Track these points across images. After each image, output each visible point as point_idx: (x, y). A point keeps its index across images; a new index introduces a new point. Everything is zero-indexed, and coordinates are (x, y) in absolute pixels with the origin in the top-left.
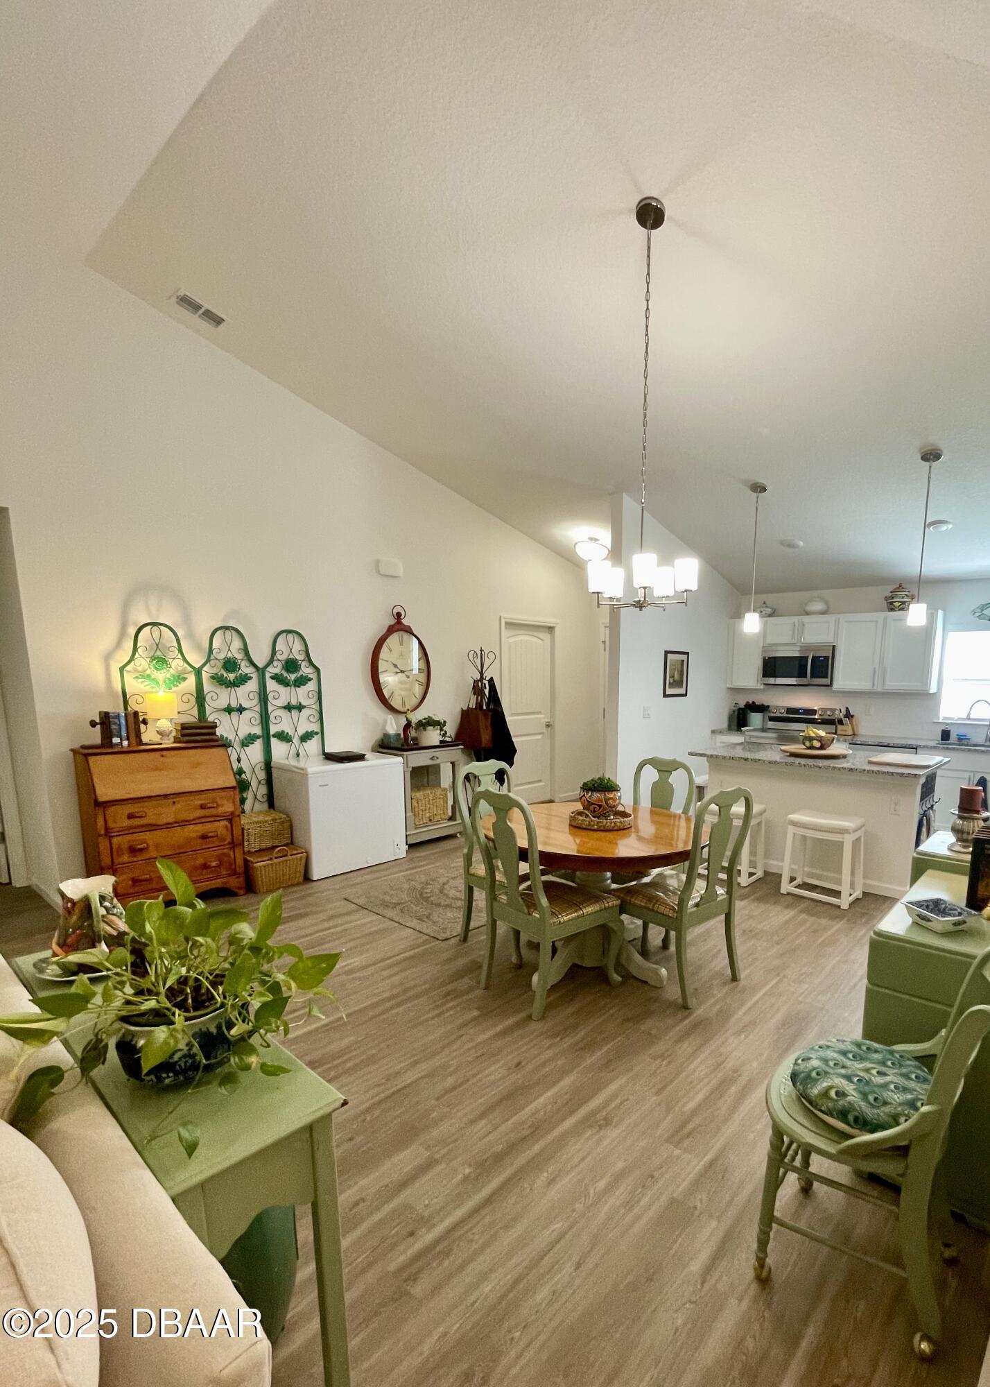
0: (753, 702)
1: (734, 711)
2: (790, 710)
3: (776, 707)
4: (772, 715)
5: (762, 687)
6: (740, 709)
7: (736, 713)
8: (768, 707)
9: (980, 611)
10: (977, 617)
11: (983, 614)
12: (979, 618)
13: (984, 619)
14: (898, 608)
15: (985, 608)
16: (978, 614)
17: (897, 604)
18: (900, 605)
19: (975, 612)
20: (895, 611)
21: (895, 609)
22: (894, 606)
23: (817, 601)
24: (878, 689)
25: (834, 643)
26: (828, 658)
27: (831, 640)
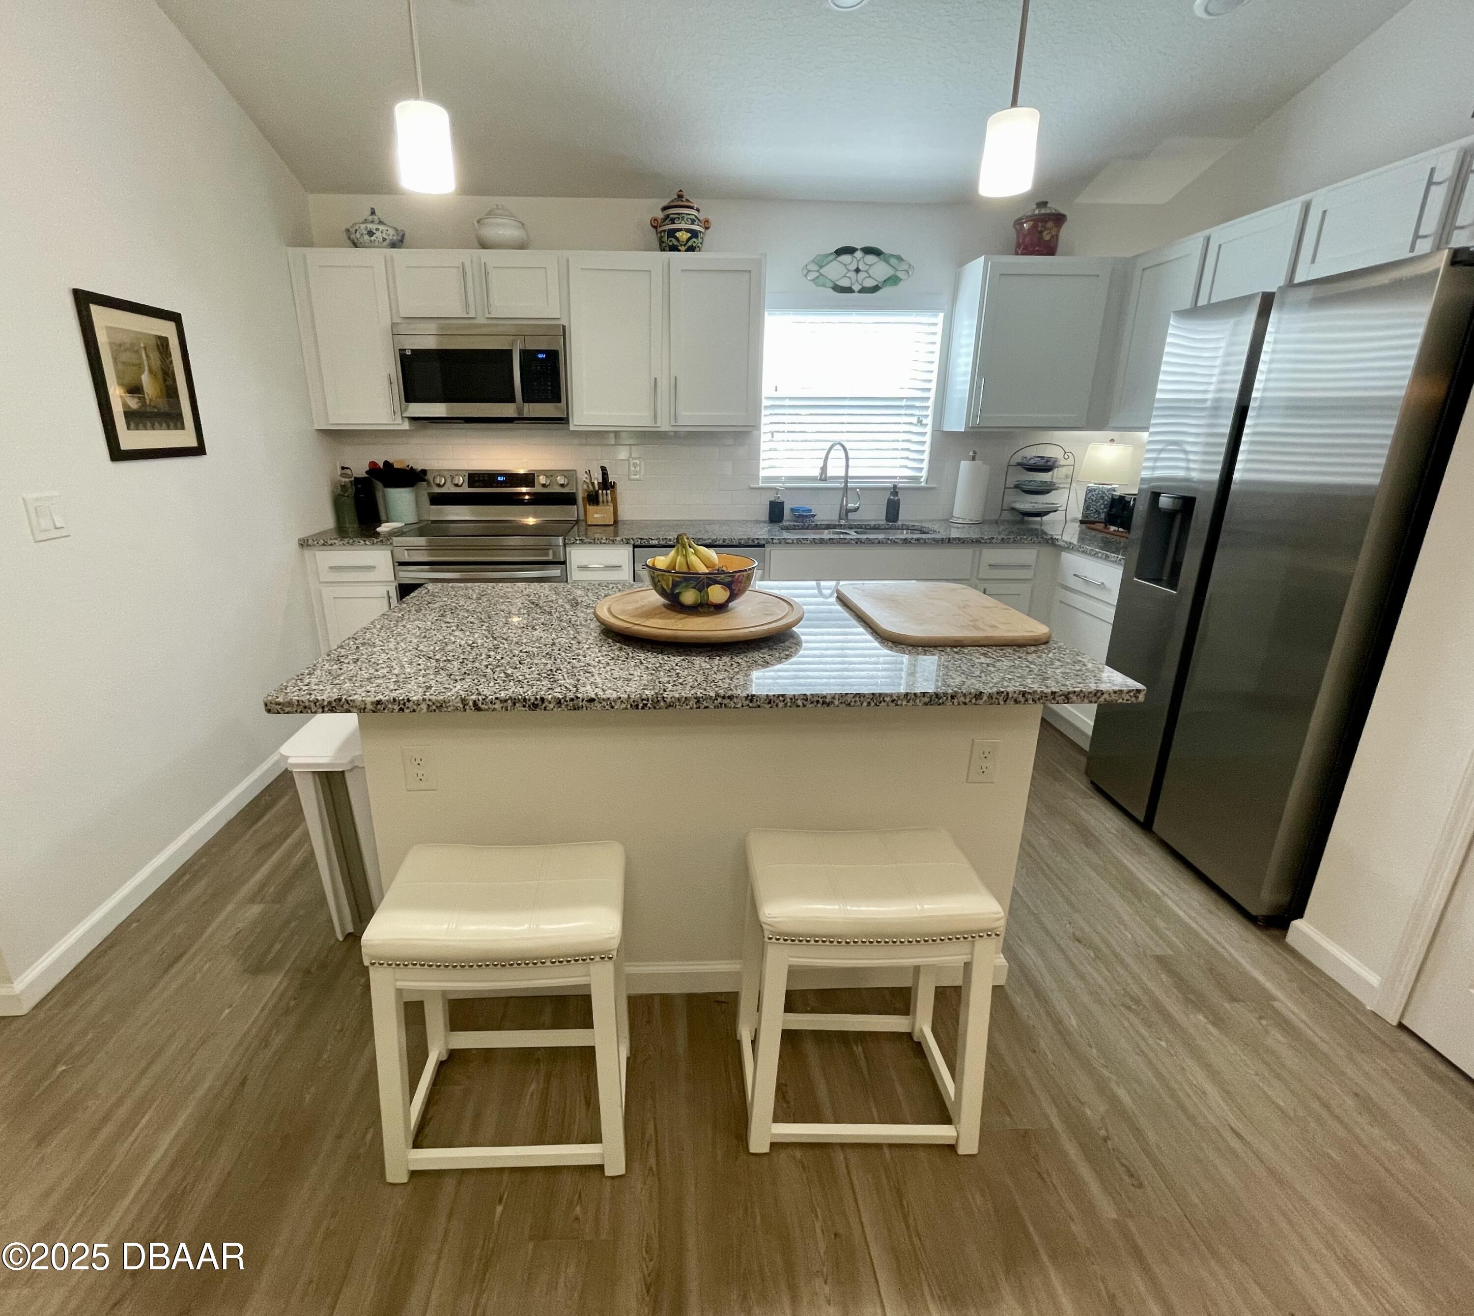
0: (386, 463)
1: (344, 487)
2: (475, 478)
3: (440, 473)
4: (437, 490)
5: (406, 426)
6: (357, 480)
7: (351, 491)
8: (424, 472)
9: (817, 268)
10: (813, 280)
11: (822, 275)
12: (816, 284)
13: (824, 286)
14: (685, 245)
15: (824, 263)
16: (814, 275)
17: (683, 236)
18: (689, 239)
19: (809, 271)
20: (679, 250)
21: (680, 248)
22: (677, 239)
23: (504, 216)
24: (664, 426)
25: (562, 321)
26: (557, 354)
27: (556, 311)
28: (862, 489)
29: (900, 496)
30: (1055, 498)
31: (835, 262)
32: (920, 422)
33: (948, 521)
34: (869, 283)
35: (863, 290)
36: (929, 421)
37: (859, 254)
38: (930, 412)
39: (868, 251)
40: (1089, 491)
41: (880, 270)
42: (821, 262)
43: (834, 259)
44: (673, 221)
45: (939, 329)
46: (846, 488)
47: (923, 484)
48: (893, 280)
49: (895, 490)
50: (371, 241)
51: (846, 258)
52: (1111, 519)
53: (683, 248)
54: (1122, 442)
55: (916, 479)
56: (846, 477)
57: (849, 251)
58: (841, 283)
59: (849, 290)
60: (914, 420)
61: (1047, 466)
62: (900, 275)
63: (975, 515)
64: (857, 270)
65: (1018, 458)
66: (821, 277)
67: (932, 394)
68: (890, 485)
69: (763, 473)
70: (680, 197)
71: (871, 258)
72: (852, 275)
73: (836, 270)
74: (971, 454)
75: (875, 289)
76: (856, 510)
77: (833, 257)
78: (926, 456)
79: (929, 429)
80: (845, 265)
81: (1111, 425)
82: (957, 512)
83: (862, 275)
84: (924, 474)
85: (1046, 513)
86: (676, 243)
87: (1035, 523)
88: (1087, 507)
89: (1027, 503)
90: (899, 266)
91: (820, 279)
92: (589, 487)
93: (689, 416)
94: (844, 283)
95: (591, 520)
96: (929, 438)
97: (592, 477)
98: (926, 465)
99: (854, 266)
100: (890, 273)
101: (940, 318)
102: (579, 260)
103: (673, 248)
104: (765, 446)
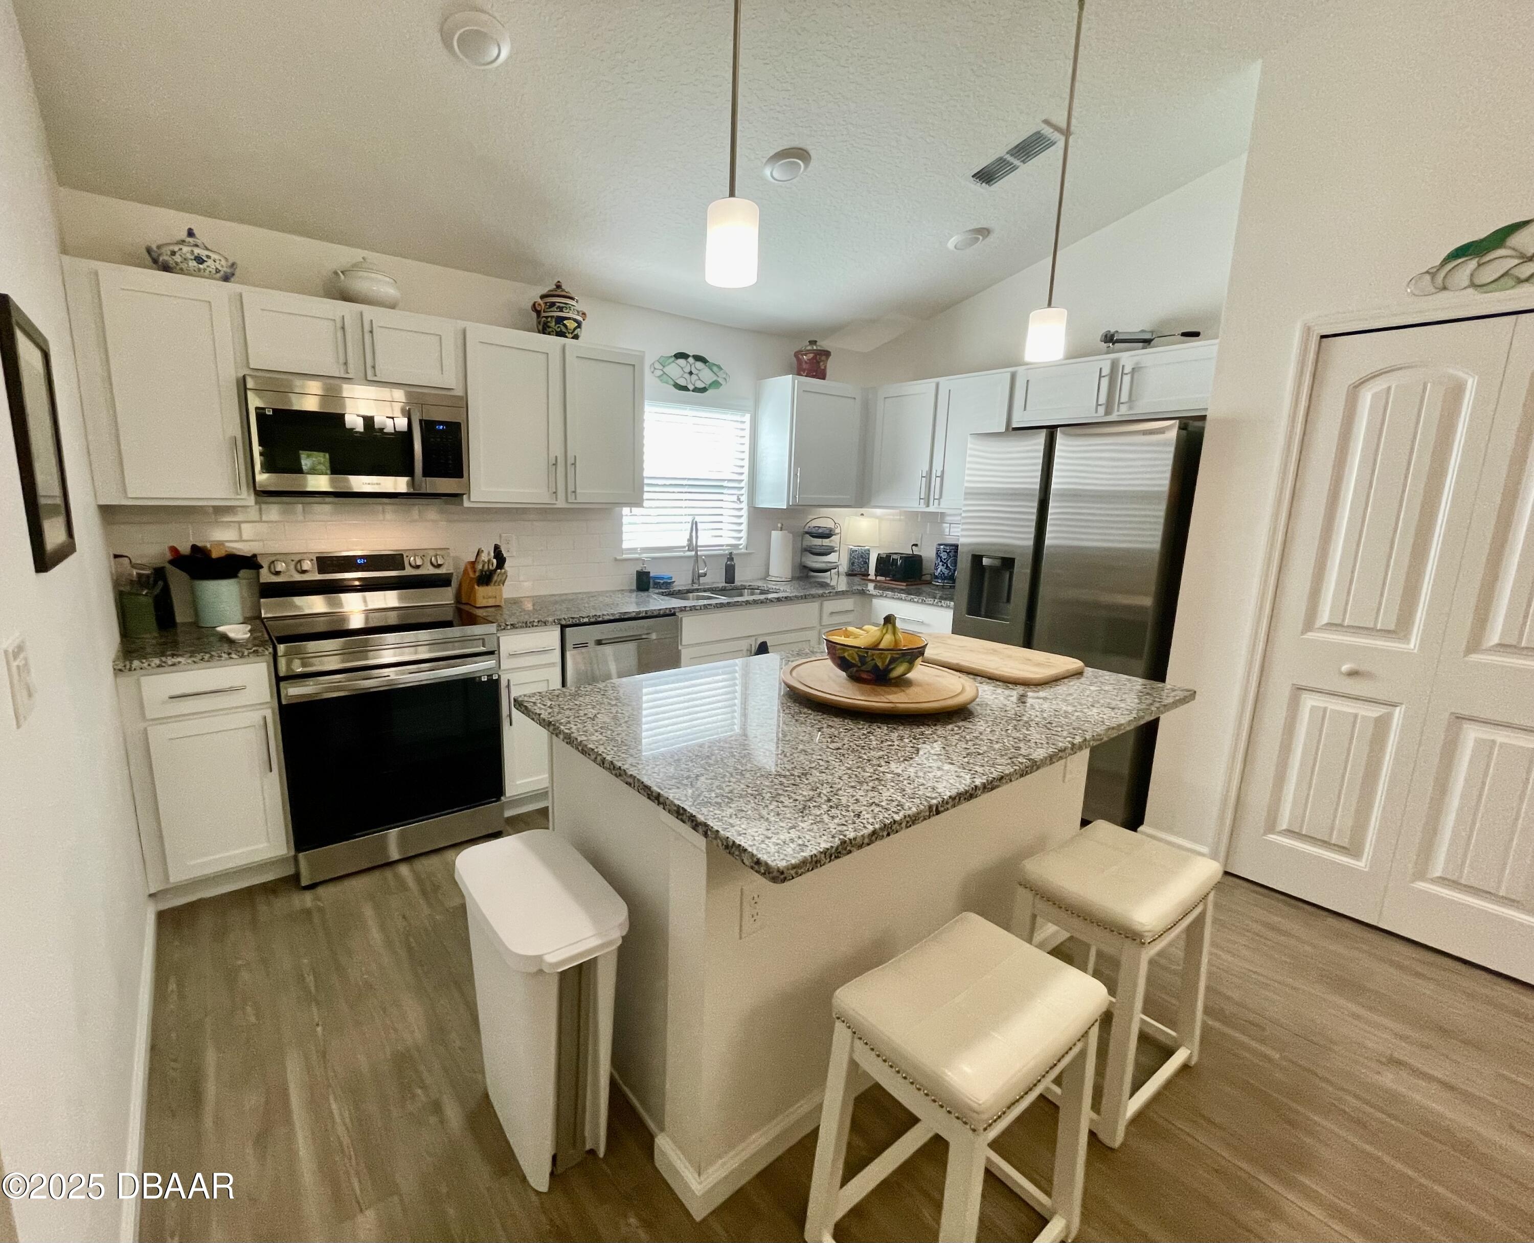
4: (271, 579)
9: (661, 367)
10: (659, 377)
11: (665, 373)
12: (661, 380)
13: (667, 383)
14: (572, 333)
15: (667, 363)
16: (659, 373)
17: (571, 325)
18: (575, 329)
19: (655, 369)
20: (566, 337)
21: (567, 335)
22: (565, 326)
23: (378, 271)
24: (561, 504)
25: (459, 392)
26: (458, 425)
27: (449, 380)
28: (705, 556)
29: (735, 558)
30: (832, 557)
31: (674, 364)
32: (739, 499)
34: (700, 385)
35: (696, 390)
36: (744, 499)
37: (691, 360)
38: (745, 491)
39: (698, 358)
40: (853, 551)
41: (707, 376)
42: (663, 362)
43: (673, 362)
44: (561, 309)
45: (748, 427)
46: (697, 555)
47: (743, 551)
48: (716, 384)
49: (730, 556)
50: (199, 270)
51: (681, 362)
52: (880, 572)
53: (570, 336)
54: (871, 516)
55: (741, 546)
57: (685, 356)
58: (679, 382)
59: (685, 388)
60: (735, 498)
61: (827, 534)
62: (720, 380)
63: (788, 573)
64: (691, 373)
65: (806, 529)
66: (665, 376)
67: (745, 477)
68: (727, 552)
70: (558, 286)
71: (699, 365)
72: (687, 376)
73: (676, 370)
74: (779, 525)
75: (703, 390)
76: (705, 575)
77: (673, 359)
78: (744, 527)
79: (744, 506)
80: (682, 368)
81: (872, 504)
82: (773, 572)
83: (694, 377)
84: (743, 542)
85: (828, 570)
86: (564, 330)
87: (821, 577)
88: (852, 564)
89: (816, 562)
90: (720, 373)
91: (663, 377)
92: (480, 567)
93: (587, 493)
94: (682, 382)
95: (481, 602)
96: (744, 513)
97: (484, 557)
98: (744, 534)
99: (687, 370)
100: (715, 378)
101: (747, 418)
102: (478, 332)
103: (561, 334)
104: (625, 520)
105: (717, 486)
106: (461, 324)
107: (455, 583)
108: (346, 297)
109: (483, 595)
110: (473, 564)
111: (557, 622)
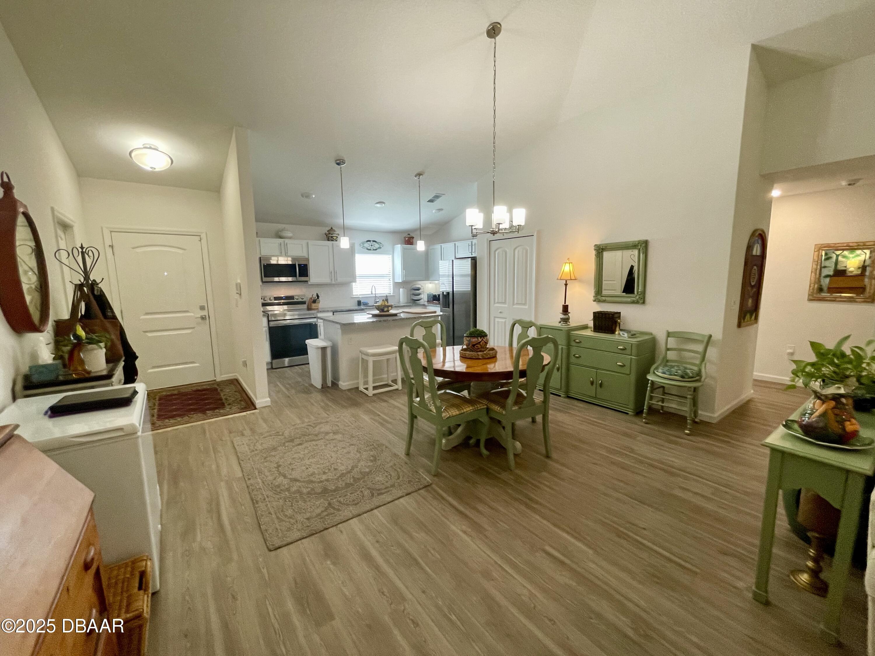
2: (276, 298)
3: (267, 297)
4: (265, 302)
5: (262, 284)
10: (362, 247)
13: (365, 248)
16: (362, 246)
17: (335, 238)
22: (333, 238)
23: (287, 231)
24: (333, 282)
25: (307, 257)
26: (307, 265)
27: (305, 254)
28: (378, 296)
29: (388, 298)
30: (422, 296)
33: (399, 302)
34: (375, 248)
35: (374, 250)
36: (391, 279)
37: (372, 242)
38: (391, 277)
39: (374, 241)
40: (428, 294)
41: (377, 246)
42: (363, 243)
44: (332, 234)
45: (391, 259)
46: (376, 296)
47: (392, 294)
48: (380, 248)
49: (387, 296)
51: (369, 243)
52: (434, 300)
54: (433, 283)
55: (390, 293)
56: (375, 294)
57: (370, 241)
59: (370, 250)
60: (388, 279)
61: (418, 289)
63: (406, 301)
64: (372, 245)
65: (412, 288)
67: (391, 273)
69: (354, 294)
70: (332, 228)
71: (374, 243)
72: (370, 246)
73: (367, 245)
74: (402, 287)
75: (376, 250)
76: (378, 301)
77: (366, 242)
78: (392, 288)
79: (392, 282)
81: (430, 279)
82: (401, 301)
83: (373, 246)
84: (392, 292)
85: (420, 300)
87: (418, 302)
88: (428, 298)
89: (416, 298)
90: (381, 245)
91: (363, 247)
92: (313, 298)
93: (340, 280)
94: (369, 248)
95: (313, 307)
96: (392, 284)
97: (314, 296)
98: (392, 290)
99: (371, 244)
100: (379, 246)
101: (391, 256)
102: (311, 243)
103: (332, 240)
104: (353, 287)
105: (382, 276)
106: (307, 241)
107: (307, 303)
108: (281, 237)
109: (314, 306)
110: (311, 298)
111: (331, 311)
